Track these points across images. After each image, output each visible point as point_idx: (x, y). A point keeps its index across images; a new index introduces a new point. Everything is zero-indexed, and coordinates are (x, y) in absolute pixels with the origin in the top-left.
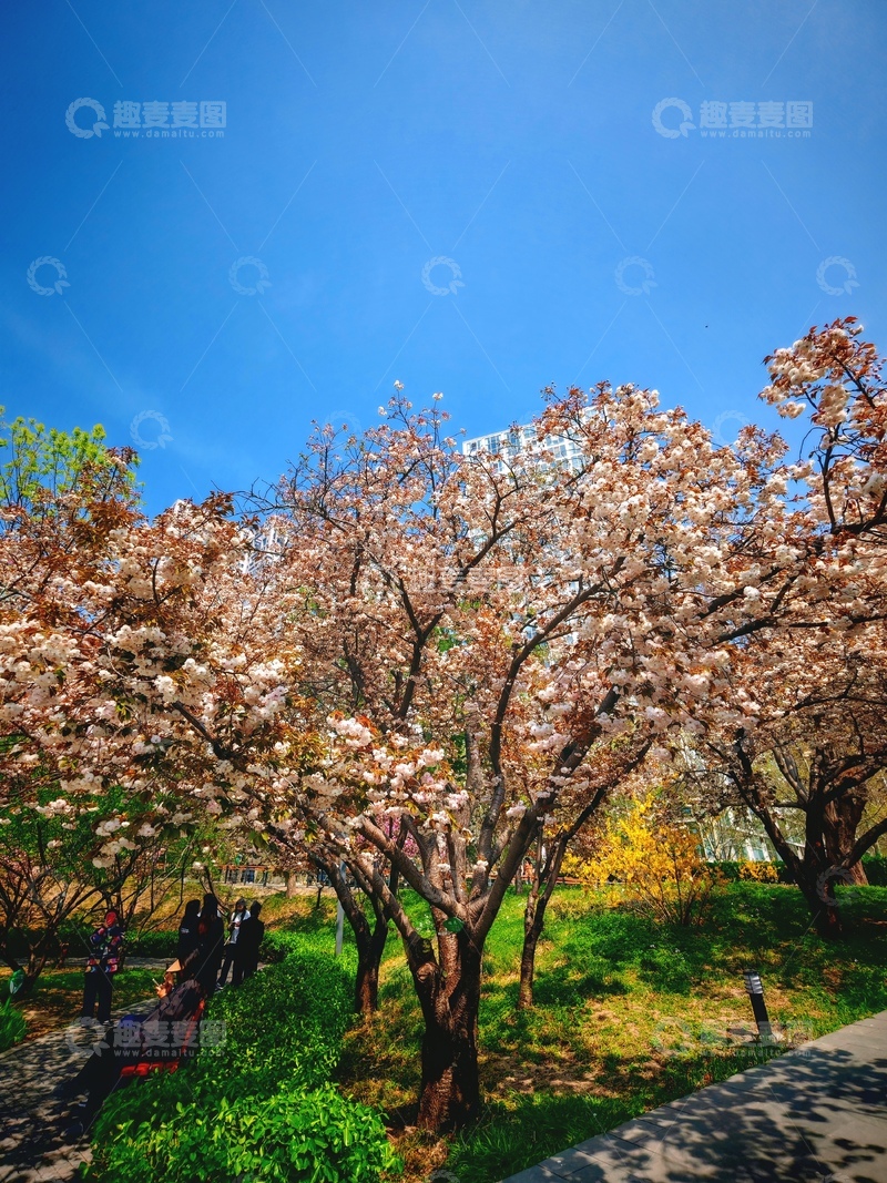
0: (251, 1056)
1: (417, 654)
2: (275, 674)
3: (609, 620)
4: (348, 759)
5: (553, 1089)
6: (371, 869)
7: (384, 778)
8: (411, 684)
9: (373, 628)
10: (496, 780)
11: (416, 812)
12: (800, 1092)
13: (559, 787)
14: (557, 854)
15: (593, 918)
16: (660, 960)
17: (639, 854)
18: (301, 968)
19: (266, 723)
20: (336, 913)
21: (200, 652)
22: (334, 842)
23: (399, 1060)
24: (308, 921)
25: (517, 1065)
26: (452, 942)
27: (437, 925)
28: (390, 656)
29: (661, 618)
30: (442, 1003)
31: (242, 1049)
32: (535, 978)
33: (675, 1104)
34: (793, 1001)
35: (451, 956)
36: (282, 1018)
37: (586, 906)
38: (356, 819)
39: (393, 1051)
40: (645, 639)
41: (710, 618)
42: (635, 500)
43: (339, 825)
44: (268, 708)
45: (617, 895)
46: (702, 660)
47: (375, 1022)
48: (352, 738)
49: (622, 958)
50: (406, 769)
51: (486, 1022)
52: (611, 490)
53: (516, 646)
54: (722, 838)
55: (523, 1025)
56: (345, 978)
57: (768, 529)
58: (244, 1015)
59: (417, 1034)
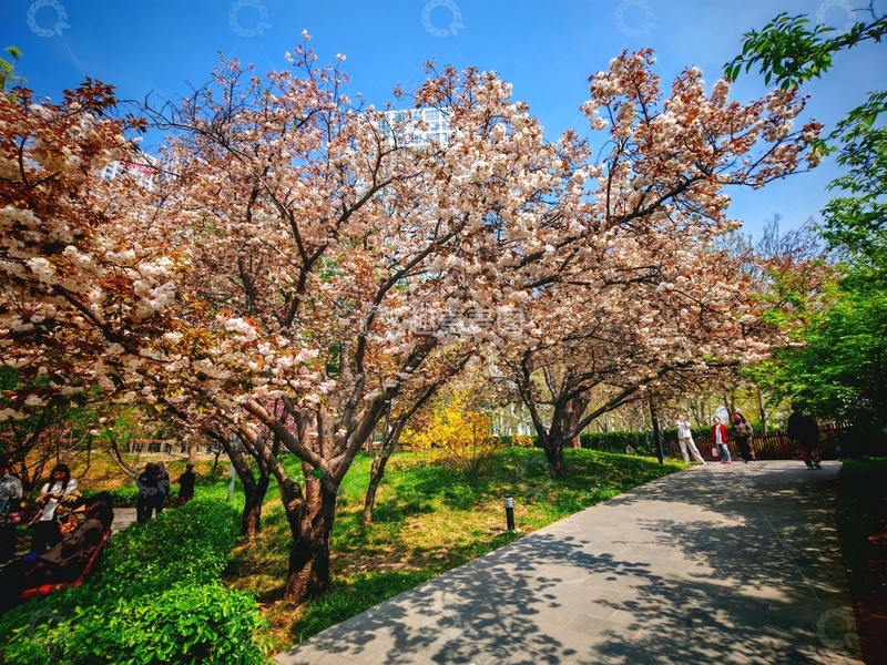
0: (152, 570)
1: (303, 277)
2: (163, 269)
3: (452, 259)
4: (235, 350)
5: (380, 569)
6: (255, 436)
7: (267, 367)
8: (297, 301)
9: (265, 251)
10: (359, 376)
11: (293, 395)
12: (524, 557)
13: (403, 380)
14: (399, 428)
15: (419, 469)
16: (457, 492)
17: (453, 429)
18: (199, 509)
19: (157, 313)
20: (231, 472)
21: (82, 242)
22: (224, 416)
23: (274, 562)
24: (207, 478)
25: (358, 558)
26: (316, 485)
27: (306, 474)
28: (281, 276)
29: (488, 263)
30: (306, 524)
31: (143, 566)
32: (375, 506)
33: (453, 570)
34: (529, 511)
35: (316, 494)
36: (181, 543)
37: (415, 463)
38: (241, 397)
39: (270, 557)
40: (475, 276)
41: (521, 270)
42: (483, 164)
43: (227, 402)
44: (159, 300)
45: (435, 454)
46: (510, 296)
47: (257, 540)
48: (239, 334)
49: (434, 492)
50: (286, 361)
51: (338, 535)
52: (466, 153)
53: (383, 280)
54: (505, 422)
55: (364, 535)
56: (235, 514)
57: (568, 209)
58: (146, 543)
59: (288, 546)
